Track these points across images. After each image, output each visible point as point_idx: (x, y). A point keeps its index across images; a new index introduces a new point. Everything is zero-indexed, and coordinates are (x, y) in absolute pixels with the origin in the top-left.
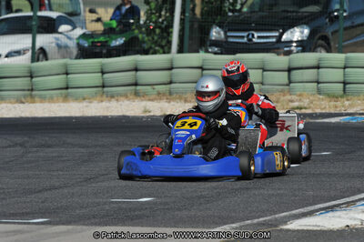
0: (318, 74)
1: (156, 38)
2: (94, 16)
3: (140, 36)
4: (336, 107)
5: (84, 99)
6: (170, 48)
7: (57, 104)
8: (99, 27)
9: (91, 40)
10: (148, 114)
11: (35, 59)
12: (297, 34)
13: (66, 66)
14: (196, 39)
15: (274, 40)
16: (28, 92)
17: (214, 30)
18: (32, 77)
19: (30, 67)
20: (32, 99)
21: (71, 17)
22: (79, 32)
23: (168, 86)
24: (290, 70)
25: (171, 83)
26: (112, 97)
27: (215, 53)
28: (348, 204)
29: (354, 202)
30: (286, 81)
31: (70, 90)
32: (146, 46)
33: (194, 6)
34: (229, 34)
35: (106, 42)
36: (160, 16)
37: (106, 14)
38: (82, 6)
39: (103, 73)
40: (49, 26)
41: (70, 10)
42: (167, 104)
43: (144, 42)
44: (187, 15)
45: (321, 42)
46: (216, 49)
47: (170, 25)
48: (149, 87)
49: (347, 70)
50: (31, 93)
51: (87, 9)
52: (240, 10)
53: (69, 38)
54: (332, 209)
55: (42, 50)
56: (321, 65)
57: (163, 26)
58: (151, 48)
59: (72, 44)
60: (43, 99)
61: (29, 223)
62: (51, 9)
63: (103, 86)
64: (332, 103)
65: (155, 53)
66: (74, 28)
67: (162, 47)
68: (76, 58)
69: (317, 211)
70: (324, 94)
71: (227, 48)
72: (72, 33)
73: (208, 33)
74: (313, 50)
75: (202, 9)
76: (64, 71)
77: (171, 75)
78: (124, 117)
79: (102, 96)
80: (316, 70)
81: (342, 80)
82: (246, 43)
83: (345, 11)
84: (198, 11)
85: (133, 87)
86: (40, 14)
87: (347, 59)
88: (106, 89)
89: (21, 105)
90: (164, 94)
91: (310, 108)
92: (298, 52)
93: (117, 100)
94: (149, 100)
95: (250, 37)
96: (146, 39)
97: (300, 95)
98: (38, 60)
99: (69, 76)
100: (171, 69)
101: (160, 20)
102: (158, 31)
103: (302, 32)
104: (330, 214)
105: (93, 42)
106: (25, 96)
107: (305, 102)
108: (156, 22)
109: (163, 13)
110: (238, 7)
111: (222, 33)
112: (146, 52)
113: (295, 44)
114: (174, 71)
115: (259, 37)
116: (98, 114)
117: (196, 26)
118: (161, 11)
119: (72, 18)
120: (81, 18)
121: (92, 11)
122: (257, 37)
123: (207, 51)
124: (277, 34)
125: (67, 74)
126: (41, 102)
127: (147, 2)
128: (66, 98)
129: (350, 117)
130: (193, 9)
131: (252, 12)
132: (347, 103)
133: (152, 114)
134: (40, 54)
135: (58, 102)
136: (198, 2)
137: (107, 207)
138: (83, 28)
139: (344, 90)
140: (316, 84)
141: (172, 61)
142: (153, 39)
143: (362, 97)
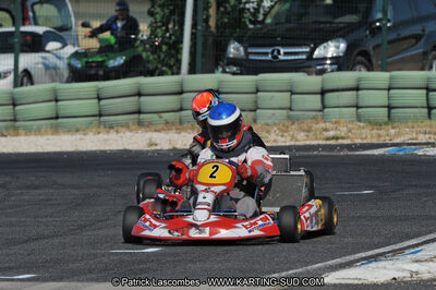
0: (357, 95)
1: (162, 56)
3: (144, 55)
4: (379, 136)
5: (77, 130)
6: (179, 68)
7: (45, 137)
8: (94, 44)
9: (85, 60)
10: (153, 148)
11: (18, 83)
12: (332, 49)
13: (55, 91)
14: (210, 56)
15: (304, 57)
16: (10, 123)
17: (232, 46)
18: (14, 105)
19: (12, 93)
20: (16, 131)
21: (61, 33)
22: (70, 50)
23: (177, 114)
24: (323, 92)
25: (181, 109)
26: (111, 127)
27: (234, 74)
28: (395, 252)
29: (401, 250)
30: (319, 105)
31: (60, 120)
32: (151, 67)
33: (208, 17)
34: (250, 50)
35: (103, 62)
36: (167, 30)
38: (73, 19)
39: (99, 99)
40: (35, 44)
41: (59, 24)
42: (176, 135)
43: (149, 62)
44: (199, 28)
45: (359, 58)
46: (235, 69)
47: (180, 40)
48: (155, 116)
49: (391, 91)
50: (14, 124)
51: (80, 22)
52: (263, 22)
53: (59, 58)
54: (375, 258)
55: (27, 73)
56: (361, 86)
57: (171, 42)
58: (157, 68)
59: (62, 65)
60: (28, 131)
61: (13, 280)
62: (36, 24)
63: (100, 115)
64: (375, 132)
65: (162, 74)
66: (65, 45)
67: (170, 67)
68: (68, 82)
69: (358, 261)
70: (365, 121)
71: (247, 67)
72: (62, 51)
73: (225, 49)
74: (351, 68)
75: (217, 20)
76: (53, 98)
77: (181, 101)
78: (126, 150)
79: (99, 127)
80: (354, 93)
81: (386, 103)
82: (270, 61)
83: (389, 21)
84: (212, 23)
85: (136, 116)
86: (23, 29)
87: (391, 78)
88: (103, 118)
89: (3, 139)
90: (173, 124)
91: (348, 138)
92: (332, 71)
93: (117, 131)
94: (156, 131)
95: (276, 53)
96: (151, 57)
97: (335, 123)
98: (22, 85)
99: (60, 103)
100: (181, 93)
101: (168, 35)
102: (164, 48)
103: (338, 47)
104: (374, 265)
105: (87, 62)
106: (7, 128)
107: (343, 131)
108: (163, 37)
109: (170, 26)
110: (261, 18)
111: (242, 49)
112: (151, 73)
113: (328, 62)
114: (185, 95)
115: (286, 54)
116: (94, 149)
117: (210, 40)
118: (168, 23)
120: (73, 33)
121: (85, 25)
122: (284, 53)
123: (224, 72)
124: (308, 50)
125: (57, 101)
126: (26, 135)
127: (151, 14)
128: (56, 130)
129: (396, 148)
130: (206, 21)
131: (276, 24)
132: (392, 131)
133: (159, 148)
134: (25, 77)
135: (46, 133)
136: (212, 11)
137: (105, 260)
138: (74, 45)
139: (389, 116)
140: (354, 109)
141: (181, 84)
142: (159, 57)
143: (410, 124)
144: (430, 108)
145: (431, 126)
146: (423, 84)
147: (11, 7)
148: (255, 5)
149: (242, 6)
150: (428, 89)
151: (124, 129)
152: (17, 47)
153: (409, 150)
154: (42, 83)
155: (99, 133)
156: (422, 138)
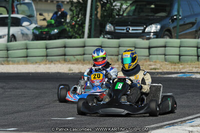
0: (165, 50)
1: (76, 30)
2: (42, 17)
3: (67, 29)
4: (175, 69)
5: (36, 63)
6: (83, 35)
7: (21, 66)
8: (45, 23)
9: (40, 30)
10: (71, 72)
11: (9, 40)
12: (154, 28)
13: (26, 44)
14: (98, 30)
15: (141, 31)
16: (5, 59)
17: (108, 26)
18: (8, 50)
19: (7, 45)
20: (8, 62)
22: (34, 26)
23: (83, 56)
24: (149, 48)
25: (84, 54)
26: (52, 62)
27: (109, 38)
28: (182, 122)
29: (185, 121)
30: (147, 54)
31: (28, 58)
32: (70, 34)
33: (97, 12)
34: (116, 28)
35: (49, 31)
36: (78, 18)
37: (49, 16)
38: (35, 12)
39: (47, 48)
40: (17, 23)
41: (29, 14)
42: (82, 66)
43: (69, 32)
44: (93, 17)
45: (167, 33)
46: (109, 36)
47: (84, 23)
48: (72, 57)
49: (181, 48)
50: (7, 59)
51: (38, 14)
52: (122, 15)
53: (28, 29)
54: (173, 124)
55: (13, 35)
56: (167, 46)
57: (80, 23)
58: (73, 35)
59: (30, 33)
60: (14, 62)
61: (6, 131)
62: (18, 13)
63: (47, 56)
64: (173, 67)
65: (75, 38)
66: (31, 23)
67: (79, 35)
68: (33, 40)
69: (165, 125)
70: (169, 61)
71: (115, 35)
72: (30, 26)
73: (105, 27)
74: (162, 37)
75: (101, 14)
76: (25, 47)
77: (84, 50)
78: (58, 73)
79: (46, 61)
80: (164, 48)
81: (178, 54)
82: (125, 33)
83: (180, 16)
84: (99, 15)
85: (63, 57)
86: (13, 16)
87: (181, 42)
88: (48, 58)
89: (2, 66)
90: (80, 61)
91: (161, 69)
92: (154, 38)
93: (55, 64)
94: (72, 64)
95: (128, 29)
96: (71, 30)
97: (155, 62)
98: (11, 41)
99: (28, 50)
100: (84, 47)
101: (78, 20)
102: (77, 26)
103: (156, 27)
104: (172, 127)
105: (41, 32)
106: (4, 61)
107: (158, 66)
108: (76, 21)
109: (80, 16)
110: (121, 13)
111: (112, 27)
112: (70, 37)
113: (152, 34)
114: (86, 48)
115: (133, 30)
116: (44, 71)
117: (98, 23)
118: (79, 14)
119: (30, 19)
120: (35, 18)
121: (41, 15)
122: (131, 30)
123: (104, 37)
124: (142, 28)
125: (27, 49)
126: (12, 64)
127: (71, 10)
128: (26, 62)
129: (183, 74)
130: (96, 14)
131: (128, 16)
132: (181, 66)
133: (73, 71)
134: (12, 38)
135: (22, 64)
136: (99, 10)
137: (49, 122)
138: (35, 24)
139: (180, 59)
140: (164, 56)
141: (84, 42)
142: (74, 30)
143: (189, 63)
144: (198, 56)
145: (198, 64)
146: (195, 45)
147: (7, 6)
148: (119, 7)
149: (112, 7)
150: (198, 48)
151: (57, 63)
152: (9, 24)
153: (188, 75)
154: (20, 40)
155: (46, 64)
156: (195, 70)
